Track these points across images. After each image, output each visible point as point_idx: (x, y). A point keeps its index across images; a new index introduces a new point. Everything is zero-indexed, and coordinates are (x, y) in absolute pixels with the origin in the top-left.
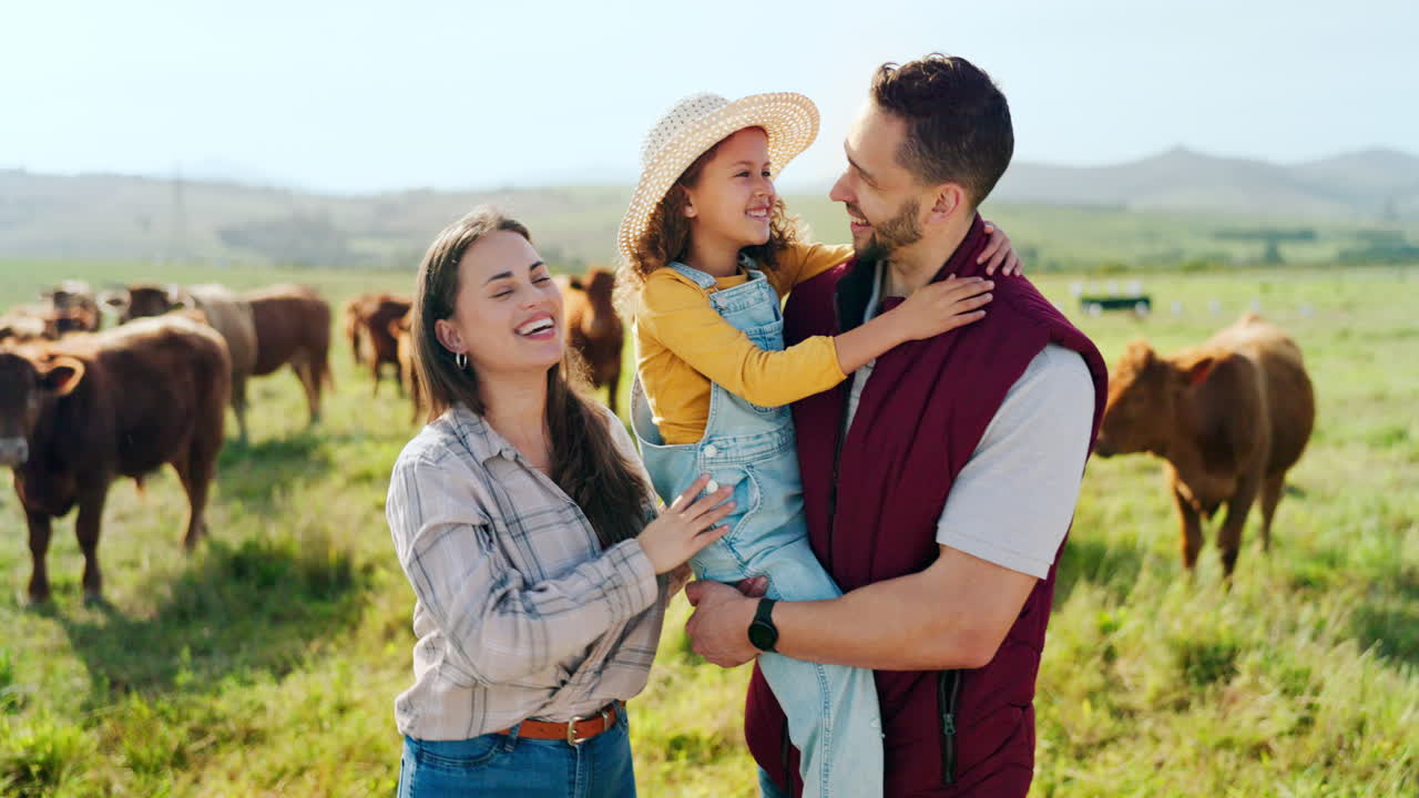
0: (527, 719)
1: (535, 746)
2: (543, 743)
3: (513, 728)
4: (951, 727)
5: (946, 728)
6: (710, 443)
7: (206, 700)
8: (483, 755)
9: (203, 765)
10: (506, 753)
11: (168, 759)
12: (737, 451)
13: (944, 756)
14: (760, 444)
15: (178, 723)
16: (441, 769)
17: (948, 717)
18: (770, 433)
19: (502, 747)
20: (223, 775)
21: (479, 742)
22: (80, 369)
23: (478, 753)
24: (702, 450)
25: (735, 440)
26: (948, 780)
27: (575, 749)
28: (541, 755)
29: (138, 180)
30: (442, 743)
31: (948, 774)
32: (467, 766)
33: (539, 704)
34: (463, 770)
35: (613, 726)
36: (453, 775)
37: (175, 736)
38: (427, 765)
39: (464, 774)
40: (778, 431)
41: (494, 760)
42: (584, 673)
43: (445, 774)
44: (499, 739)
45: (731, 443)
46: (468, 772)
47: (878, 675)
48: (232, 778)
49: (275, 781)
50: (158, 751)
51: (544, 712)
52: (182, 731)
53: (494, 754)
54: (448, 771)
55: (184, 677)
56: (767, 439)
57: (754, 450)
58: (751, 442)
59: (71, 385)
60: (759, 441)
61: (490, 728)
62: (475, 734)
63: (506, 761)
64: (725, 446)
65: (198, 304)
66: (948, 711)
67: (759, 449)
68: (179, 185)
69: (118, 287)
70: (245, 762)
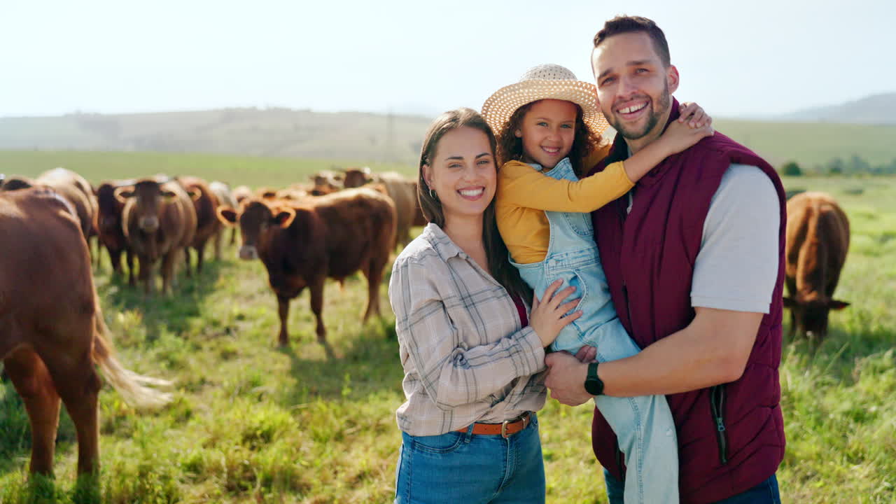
0: (476, 423)
1: (482, 439)
2: (488, 437)
3: (468, 428)
4: (722, 426)
5: (719, 427)
6: (551, 258)
7: (357, 405)
8: (450, 446)
9: (352, 441)
10: (464, 443)
11: (333, 436)
12: (569, 261)
13: (720, 446)
14: (583, 256)
15: (341, 417)
16: (427, 454)
17: (720, 420)
18: (589, 249)
19: (463, 440)
20: (362, 448)
21: (449, 437)
22: (293, 214)
23: (448, 444)
24: (547, 262)
25: (567, 254)
26: (725, 461)
27: (506, 441)
28: (487, 446)
29: (370, 115)
30: (427, 437)
31: (723, 458)
32: (442, 452)
33: (483, 413)
34: (439, 455)
35: (528, 426)
36: (433, 457)
37: (339, 424)
38: (418, 451)
39: (440, 458)
40: (594, 248)
41: (458, 449)
42: (513, 395)
43: (429, 456)
44: (461, 435)
45: (565, 256)
46: (442, 456)
47: (669, 398)
48: (366, 450)
49: (389, 455)
50: (328, 431)
51: (488, 418)
52: (343, 420)
53: (458, 446)
54: (431, 455)
55: (346, 392)
56: (587, 253)
57: (578, 260)
58: (576, 255)
59: (288, 223)
60: (583, 254)
61: (455, 428)
62: (445, 431)
63: (465, 449)
64: (560, 259)
65: (381, 181)
66: (719, 416)
67: (583, 259)
68: (391, 118)
69: (341, 170)
70: (374, 443)
